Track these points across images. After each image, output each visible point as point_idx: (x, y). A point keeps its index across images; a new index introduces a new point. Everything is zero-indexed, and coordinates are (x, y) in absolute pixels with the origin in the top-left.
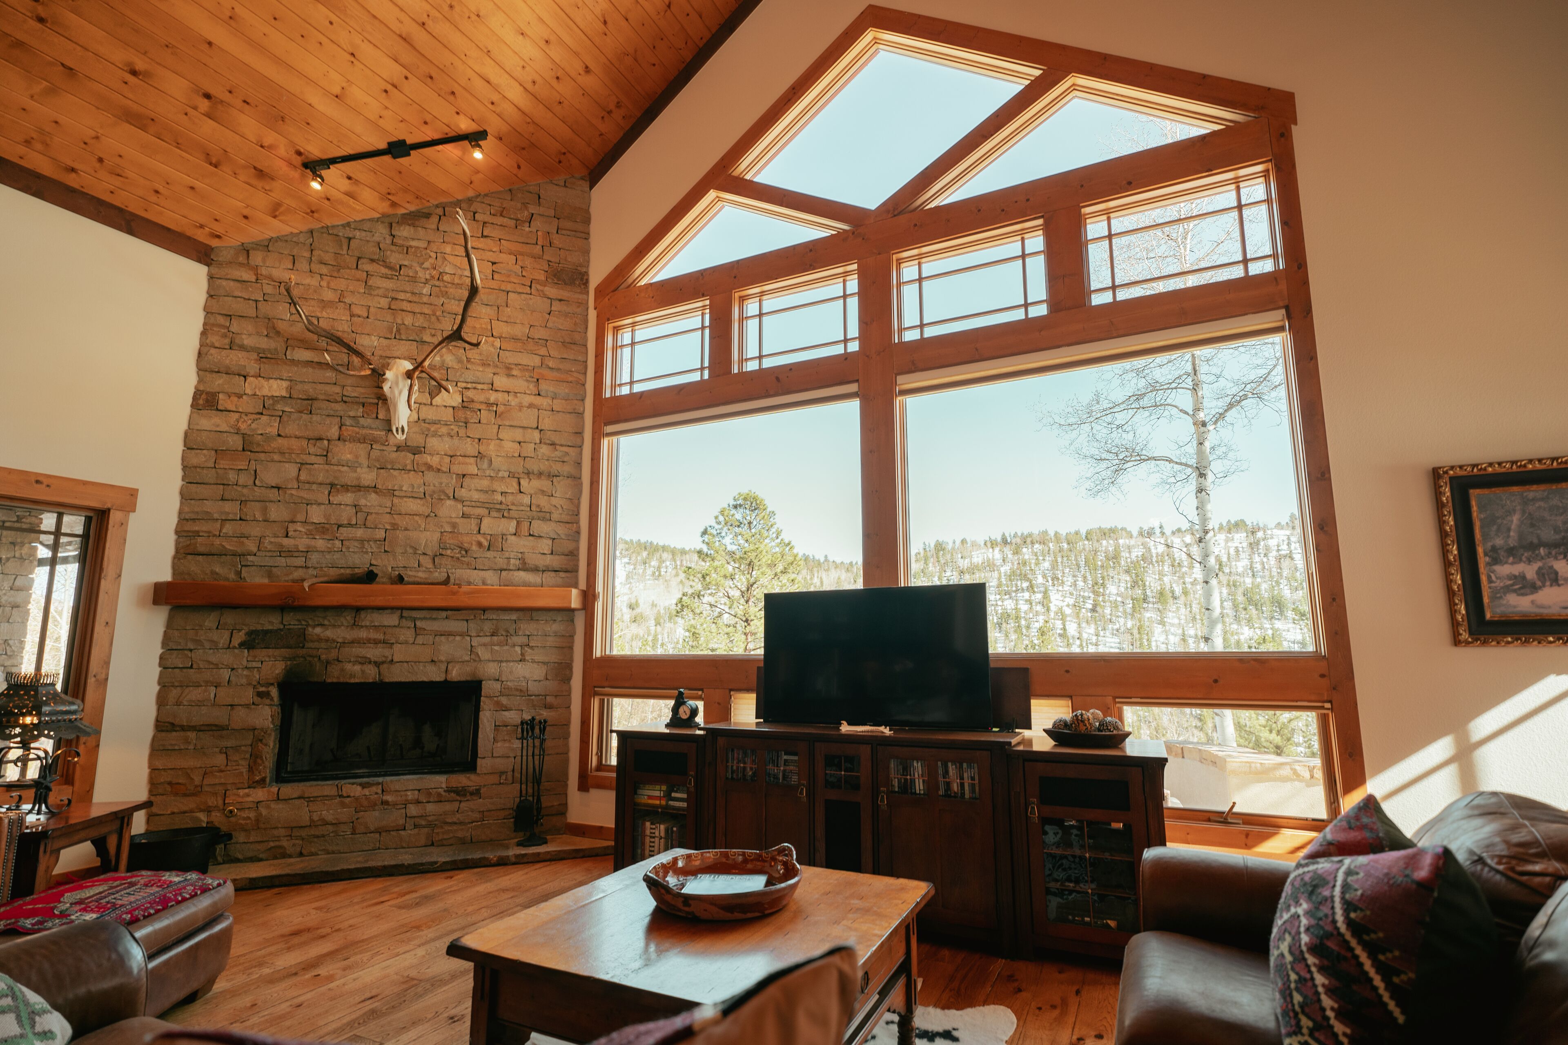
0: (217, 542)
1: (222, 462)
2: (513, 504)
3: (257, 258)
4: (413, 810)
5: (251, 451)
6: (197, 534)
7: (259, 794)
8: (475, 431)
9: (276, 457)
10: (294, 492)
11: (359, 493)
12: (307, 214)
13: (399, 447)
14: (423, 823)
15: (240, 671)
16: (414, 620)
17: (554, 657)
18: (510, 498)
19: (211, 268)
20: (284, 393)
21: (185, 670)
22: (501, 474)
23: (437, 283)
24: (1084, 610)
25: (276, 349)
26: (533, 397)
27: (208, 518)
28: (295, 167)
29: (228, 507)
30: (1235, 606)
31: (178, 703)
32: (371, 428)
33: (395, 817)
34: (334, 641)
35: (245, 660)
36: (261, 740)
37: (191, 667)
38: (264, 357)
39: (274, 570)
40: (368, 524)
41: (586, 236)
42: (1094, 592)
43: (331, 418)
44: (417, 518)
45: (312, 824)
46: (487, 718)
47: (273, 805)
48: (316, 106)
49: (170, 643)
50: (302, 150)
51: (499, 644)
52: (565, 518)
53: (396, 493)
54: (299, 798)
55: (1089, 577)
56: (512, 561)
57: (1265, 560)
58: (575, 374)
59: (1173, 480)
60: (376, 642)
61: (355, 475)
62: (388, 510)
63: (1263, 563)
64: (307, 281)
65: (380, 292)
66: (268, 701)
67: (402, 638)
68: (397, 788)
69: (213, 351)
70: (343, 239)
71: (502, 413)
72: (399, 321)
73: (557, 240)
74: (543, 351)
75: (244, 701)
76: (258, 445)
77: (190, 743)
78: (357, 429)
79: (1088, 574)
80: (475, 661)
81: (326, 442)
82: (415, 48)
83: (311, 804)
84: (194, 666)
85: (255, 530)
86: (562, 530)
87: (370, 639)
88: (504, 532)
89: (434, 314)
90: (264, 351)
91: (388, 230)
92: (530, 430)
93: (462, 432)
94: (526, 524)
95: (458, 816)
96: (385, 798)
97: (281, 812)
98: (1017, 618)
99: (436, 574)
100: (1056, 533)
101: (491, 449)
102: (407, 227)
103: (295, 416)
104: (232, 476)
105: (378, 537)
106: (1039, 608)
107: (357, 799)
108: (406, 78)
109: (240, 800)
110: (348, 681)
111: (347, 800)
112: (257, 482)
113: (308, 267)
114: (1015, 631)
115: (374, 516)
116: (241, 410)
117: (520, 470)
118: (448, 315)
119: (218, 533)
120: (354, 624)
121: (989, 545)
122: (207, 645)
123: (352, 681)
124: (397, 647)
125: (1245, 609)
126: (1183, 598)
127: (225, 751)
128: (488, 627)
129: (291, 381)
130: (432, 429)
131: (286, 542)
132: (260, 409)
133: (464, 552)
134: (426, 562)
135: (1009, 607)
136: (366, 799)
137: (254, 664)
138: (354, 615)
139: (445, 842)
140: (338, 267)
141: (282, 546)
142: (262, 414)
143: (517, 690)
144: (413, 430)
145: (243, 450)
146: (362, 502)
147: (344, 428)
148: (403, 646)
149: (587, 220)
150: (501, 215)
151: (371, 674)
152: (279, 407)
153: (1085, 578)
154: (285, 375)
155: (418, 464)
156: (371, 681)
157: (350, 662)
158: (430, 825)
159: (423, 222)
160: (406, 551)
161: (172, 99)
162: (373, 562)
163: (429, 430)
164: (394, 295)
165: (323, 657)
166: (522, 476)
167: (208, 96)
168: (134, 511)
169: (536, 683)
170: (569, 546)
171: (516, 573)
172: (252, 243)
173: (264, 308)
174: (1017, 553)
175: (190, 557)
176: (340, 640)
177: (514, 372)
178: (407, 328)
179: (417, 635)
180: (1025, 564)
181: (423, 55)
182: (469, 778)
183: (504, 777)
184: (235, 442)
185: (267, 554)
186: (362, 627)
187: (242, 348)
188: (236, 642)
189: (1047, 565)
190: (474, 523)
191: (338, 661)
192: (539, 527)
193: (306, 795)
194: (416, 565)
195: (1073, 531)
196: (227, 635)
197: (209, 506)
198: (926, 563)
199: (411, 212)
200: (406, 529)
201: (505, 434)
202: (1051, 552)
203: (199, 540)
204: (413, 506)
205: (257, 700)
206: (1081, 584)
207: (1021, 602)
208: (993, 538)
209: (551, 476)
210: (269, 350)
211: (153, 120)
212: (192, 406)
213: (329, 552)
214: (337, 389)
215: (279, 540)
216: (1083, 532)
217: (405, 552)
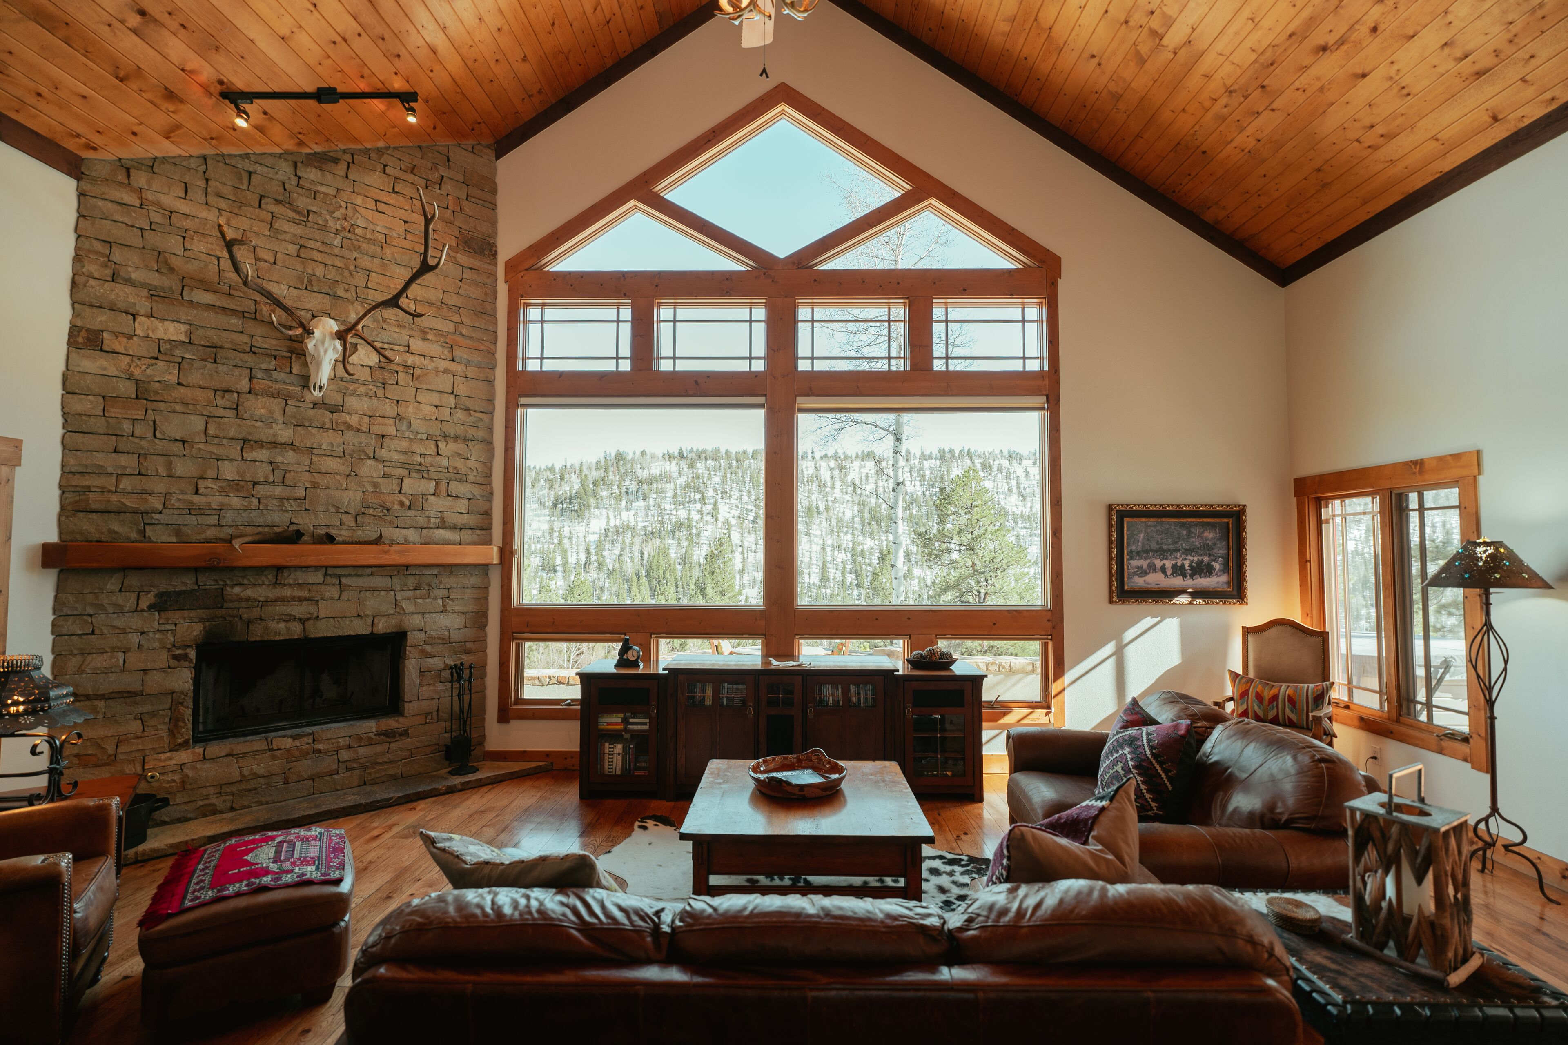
0: (114, 498)
1: (113, 410)
2: (432, 466)
3: (140, 179)
4: (345, 755)
5: (146, 400)
6: (88, 489)
7: (184, 756)
8: (393, 392)
9: (178, 408)
10: (202, 446)
11: (274, 450)
12: (205, 139)
13: (315, 404)
14: (355, 765)
15: (151, 635)
16: (339, 577)
17: (471, 607)
18: (429, 460)
19: (82, 183)
20: (183, 338)
21: (85, 637)
22: (419, 437)
23: (349, 235)
24: (746, 522)
25: (171, 288)
26: (447, 362)
27: (101, 471)
28: (211, 94)
29: (123, 460)
30: (863, 521)
31: (80, 671)
32: (285, 383)
33: (329, 763)
34: (255, 600)
35: (156, 623)
36: (182, 703)
37: (93, 633)
38: (154, 294)
39: (184, 529)
40: (287, 482)
41: (493, 207)
42: (756, 506)
43: (239, 369)
44: (338, 477)
45: (243, 779)
46: (412, 666)
47: (199, 766)
48: (257, 43)
49: (64, 609)
50: (225, 80)
51: (422, 597)
52: (480, 479)
53: (315, 451)
54: (227, 755)
55: (753, 493)
56: (433, 520)
57: (886, 485)
58: (487, 343)
59: (871, 438)
60: (301, 600)
61: (271, 431)
62: (307, 468)
63: (884, 488)
64: (204, 214)
65: (288, 237)
66: (186, 664)
67: (328, 595)
68: (329, 736)
69: (92, 282)
70: (242, 172)
71: (419, 376)
72: (310, 272)
73: (467, 207)
74: (456, 318)
75: (159, 665)
76: (156, 393)
77: (98, 712)
78: (269, 383)
79: (752, 490)
80: (399, 613)
81: (236, 395)
82: (377, 11)
83: (240, 760)
84: (97, 632)
85: (160, 487)
86: (477, 491)
87: (294, 597)
88: (425, 492)
89: (347, 269)
90: (156, 288)
91: (292, 169)
92: (446, 395)
93: (380, 393)
94: (444, 485)
95: (388, 755)
96: (316, 747)
97: (209, 772)
98: (689, 527)
99: (360, 532)
100: (727, 452)
101: (409, 411)
102: (314, 170)
103: (198, 364)
104: (127, 426)
105: (298, 495)
106: (709, 518)
107: (288, 751)
108: (359, 35)
109: (162, 764)
110: (272, 638)
111: (278, 753)
112: (158, 434)
113: (204, 199)
114: (687, 539)
115: (292, 474)
116: (131, 353)
117: (438, 433)
118: (362, 271)
119: (114, 489)
120: (276, 583)
121: (667, 457)
122: (110, 609)
123: (277, 638)
124: (322, 604)
125: (869, 524)
126: (825, 514)
127: (140, 718)
128: (411, 582)
129: (190, 325)
130: (351, 388)
131: (196, 499)
132: (155, 353)
133: (385, 511)
134: (348, 520)
135: (682, 517)
136: (298, 749)
137: (168, 627)
138: (275, 573)
139: (377, 781)
140: (240, 204)
141: (192, 503)
142: (157, 359)
143: (440, 638)
144: (331, 387)
145: (137, 398)
146: (279, 459)
147: (255, 381)
148: (329, 602)
149: (494, 191)
150: (412, 172)
151: (296, 631)
152: (178, 352)
153: (749, 492)
154: (183, 318)
155: (337, 423)
156: (296, 637)
157: (274, 620)
158: (363, 767)
159: (330, 166)
160: (328, 509)
161: (99, 9)
162: (294, 520)
163: (347, 388)
164: (302, 242)
165: (245, 616)
166: (439, 438)
167: (142, 13)
168: (20, 465)
169: (456, 631)
170: (483, 506)
171: (436, 531)
172: (132, 160)
173: (153, 239)
174: (692, 467)
175: (81, 515)
176: (262, 599)
177: (430, 337)
178: (319, 280)
179: (341, 591)
180: (698, 477)
181: (383, 19)
182: (397, 721)
183: (429, 717)
184: (127, 388)
185: (176, 512)
186: (285, 585)
187: (129, 282)
188: (144, 605)
189: (717, 479)
190: (395, 482)
191: (261, 619)
192: (456, 488)
193: (235, 753)
194: (338, 524)
195: (741, 450)
196: (133, 597)
197: (100, 459)
198: (606, 471)
199: (316, 153)
200: (327, 488)
201: (422, 397)
202: (722, 468)
203: (92, 495)
204: (333, 464)
205: (173, 663)
206: (745, 498)
207: (693, 512)
208: (671, 452)
209: (467, 440)
210: (162, 288)
211: (67, 24)
212: (69, 344)
213: (245, 510)
214: (245, 339)
215: (188, 497)
216: (750, 452)
217: (327, 511)
